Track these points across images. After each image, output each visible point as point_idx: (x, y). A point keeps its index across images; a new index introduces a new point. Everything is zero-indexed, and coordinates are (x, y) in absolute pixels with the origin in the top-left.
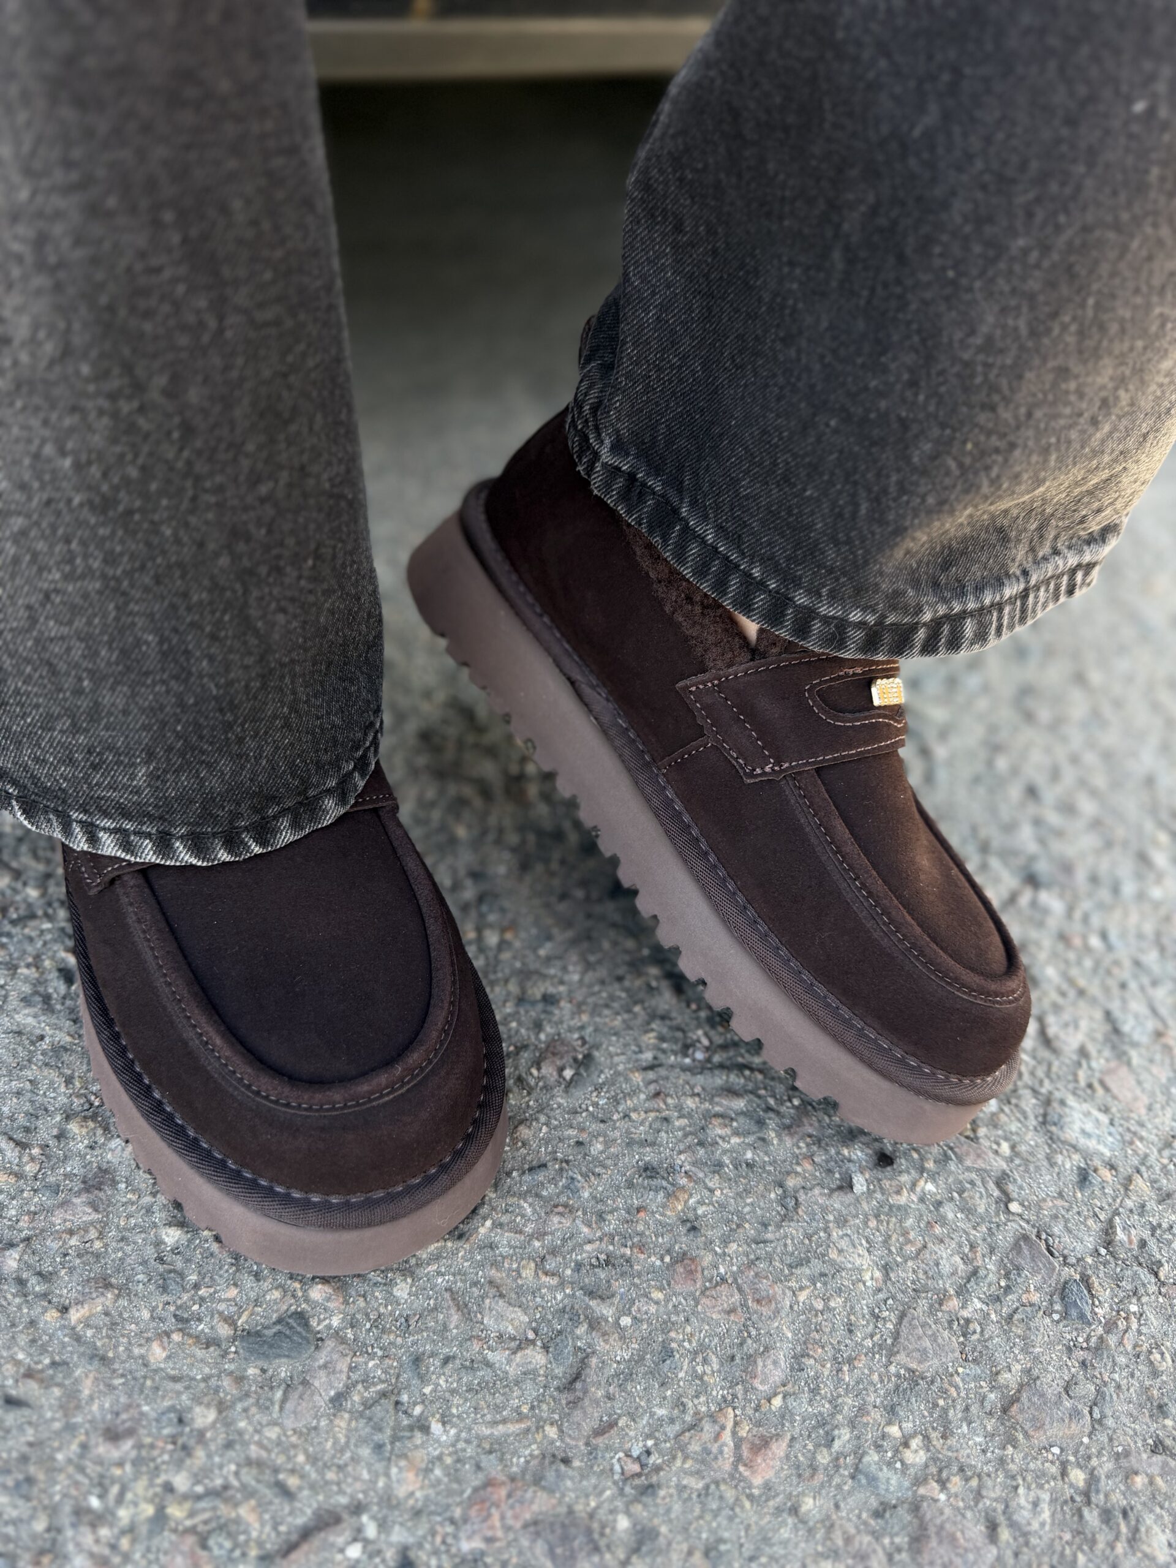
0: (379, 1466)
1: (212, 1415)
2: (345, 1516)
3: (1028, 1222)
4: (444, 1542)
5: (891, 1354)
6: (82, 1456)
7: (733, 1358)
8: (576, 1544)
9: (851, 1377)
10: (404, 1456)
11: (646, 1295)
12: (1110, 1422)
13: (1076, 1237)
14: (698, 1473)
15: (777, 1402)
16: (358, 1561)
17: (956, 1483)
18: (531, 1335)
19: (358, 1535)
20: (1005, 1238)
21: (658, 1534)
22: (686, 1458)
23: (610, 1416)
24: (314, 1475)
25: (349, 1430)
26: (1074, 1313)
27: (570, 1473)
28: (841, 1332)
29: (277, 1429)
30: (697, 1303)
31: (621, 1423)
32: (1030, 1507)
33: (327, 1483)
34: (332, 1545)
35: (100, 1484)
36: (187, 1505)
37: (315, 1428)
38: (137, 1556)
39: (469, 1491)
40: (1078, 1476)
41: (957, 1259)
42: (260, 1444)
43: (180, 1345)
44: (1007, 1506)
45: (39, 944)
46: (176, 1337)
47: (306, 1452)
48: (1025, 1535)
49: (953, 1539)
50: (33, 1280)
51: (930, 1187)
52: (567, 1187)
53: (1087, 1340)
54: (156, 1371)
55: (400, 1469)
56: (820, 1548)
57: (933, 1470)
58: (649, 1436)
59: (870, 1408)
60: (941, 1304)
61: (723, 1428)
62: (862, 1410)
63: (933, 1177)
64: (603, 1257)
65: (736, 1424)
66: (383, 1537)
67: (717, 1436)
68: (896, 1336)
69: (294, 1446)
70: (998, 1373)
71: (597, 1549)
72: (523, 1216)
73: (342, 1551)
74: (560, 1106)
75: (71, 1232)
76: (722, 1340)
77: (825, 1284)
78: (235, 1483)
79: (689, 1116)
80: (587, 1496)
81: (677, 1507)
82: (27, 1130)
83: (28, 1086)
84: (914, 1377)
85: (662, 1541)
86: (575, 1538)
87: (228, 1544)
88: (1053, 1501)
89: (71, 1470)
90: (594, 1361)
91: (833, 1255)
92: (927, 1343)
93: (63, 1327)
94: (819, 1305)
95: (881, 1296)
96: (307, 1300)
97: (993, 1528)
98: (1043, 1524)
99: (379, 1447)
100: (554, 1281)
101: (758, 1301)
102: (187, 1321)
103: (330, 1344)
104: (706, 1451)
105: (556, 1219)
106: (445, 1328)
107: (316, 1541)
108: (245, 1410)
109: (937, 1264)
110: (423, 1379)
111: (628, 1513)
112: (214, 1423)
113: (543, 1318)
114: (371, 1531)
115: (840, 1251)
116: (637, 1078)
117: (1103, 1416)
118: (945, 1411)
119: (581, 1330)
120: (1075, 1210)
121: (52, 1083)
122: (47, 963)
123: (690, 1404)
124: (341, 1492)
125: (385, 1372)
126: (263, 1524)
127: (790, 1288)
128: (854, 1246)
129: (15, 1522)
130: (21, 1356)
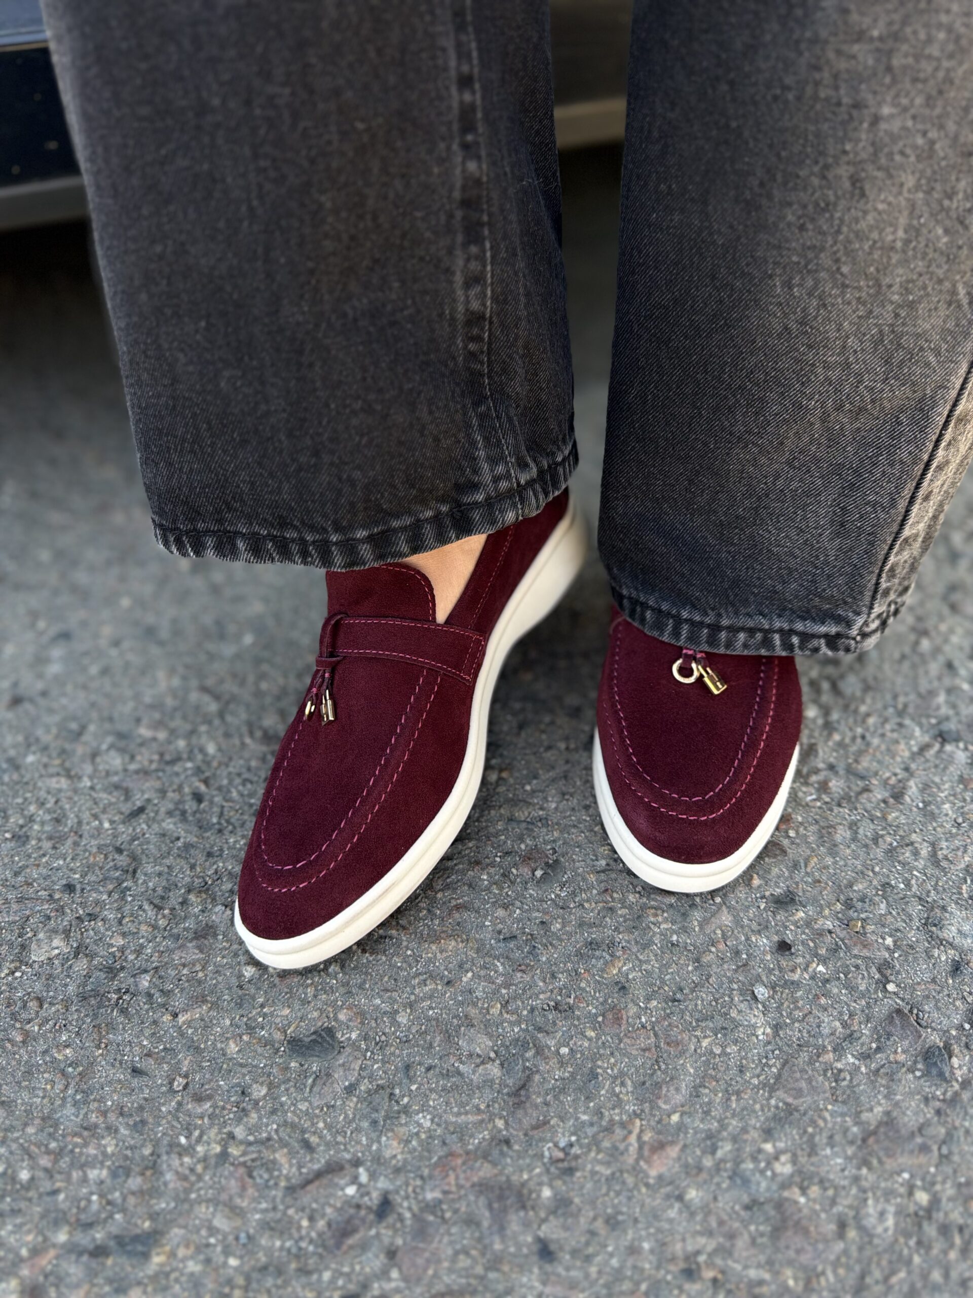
0: (374, 1135)
1: (264, 1091)
2: (347, 1166)
3: (903, 1000)
4: (414, 1191)
5: (772, 1090)
6: (177, 1110)
7: (644, 1083)
8: (509, 1202)
9: (738, 1105)
10: (393, 1130)
11: (583, 1034)
12: (956, 1158)
13: (944, 1015)
14: (608, 1164)
15: (675, 1118)
16: (353, 1197)
17: (815, 1191)
18: (492, 1055)
19: (355, 1180)
20: (881, 1010)
21: (571, 1202)
22: (599, 1151)
23: (545, 1117)
24: (329, 1138)
25: (355, 1109)
26: (934, 1071)
27: (510, 1153)
28: (734, 1071)
29: (306, 1104)
30: (621, 1041)
31: (552, 1123)
32: (876, 1215)
33: (338, 1143)
34: (337, 1185)
35: (187, 1129)
36: (242, 1148)
37: (333, 1106)
38: (207, 1178)
39: (435, 1159)
40: (922, 1197)
41: (837, 1024)
42: (294, 1112)
43: (248, 1043)
44: (858, 1213)
45: (182, 777)
46: (245, 1038)
47: (325, 1122)
48: (871, 1236)
49: (806, 1232)
50: (157, 995)
51: (821, 968)
52: (529, 953)
53: (944, 1094)
54: (230, 1059)
55: (388, 1138)
56: (698, 1228)
57: (797, 1179)
58: (572, 1134)
59: (750, 1129)
60: (818, 1057)
61: (630, 1132)
62: (744, 1130)
63: (824, 961)
64: (552, 1003)
65: (641, 1131)
66: (372, 1183)
67: (625, 1138)
68: (778, 1077)
69: (318, 1117)
70: (861, 1112)
71: (524, 1207)
72: (496, 972)
73: (342, 1189)
74: (531, 895)
75: (184, 965)
76: (637, 1071)
77: (725, 1035)
78: (275, 1137)
79: (630, 908)
80: (521, 1171)
81: (589, 1185)
82: (162, 898)
83: (166, 870)
84: (790, 1110)
85: (573, 1208)
86: (508, 1198)
87: (266, 1176)
88: (898, 1213)
89: (170, 1117)
90: (537, 1077)
91: (733, 1014)
92: (803, 1084)
93: (174, 1026)
94: (717, 1051)
95: (769, 1047)
96: (336, 1019)
97: (842, 1226)
98: (886, 1230)
99: (374, 1122)
100: (514, 1018)
101: (668, 1044)
102: (254, 1028)
103: (348, 1050)
104: (615, 1148)
105: (519, 975)
106: (431, 1046)
107: (325, 1181)
108: (287, 1090)
109: (819, 1027)
110: (411, 1080)
111: (551, 1186)
112: (265, 1096)
113: (502, 1045)
114: (364, 1177)
115: (740, 1012)
116: (592, 878)
117: (950, 1153)
118: (812, 1136)
119: (530, 1054)
120: (946, 992)
121: (182, 868)
122: (187, 790)
123: (607, 1113)
124: (346, 1150)
125: (385, 1072)
126: (291, 1166)
127: (696, 1036)
128: (751, 1009)
129: (132, 1148)
130: (145, 1043)
